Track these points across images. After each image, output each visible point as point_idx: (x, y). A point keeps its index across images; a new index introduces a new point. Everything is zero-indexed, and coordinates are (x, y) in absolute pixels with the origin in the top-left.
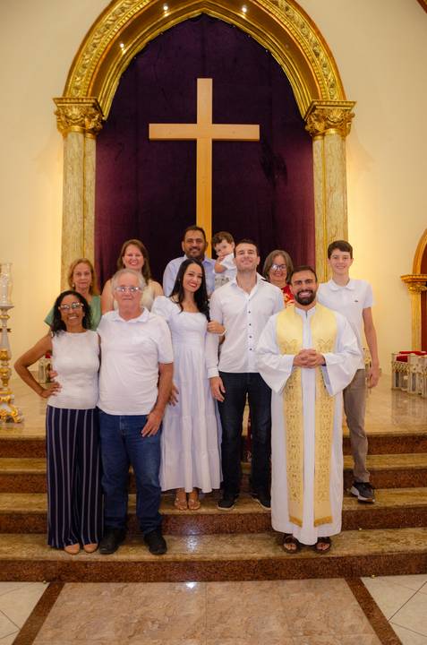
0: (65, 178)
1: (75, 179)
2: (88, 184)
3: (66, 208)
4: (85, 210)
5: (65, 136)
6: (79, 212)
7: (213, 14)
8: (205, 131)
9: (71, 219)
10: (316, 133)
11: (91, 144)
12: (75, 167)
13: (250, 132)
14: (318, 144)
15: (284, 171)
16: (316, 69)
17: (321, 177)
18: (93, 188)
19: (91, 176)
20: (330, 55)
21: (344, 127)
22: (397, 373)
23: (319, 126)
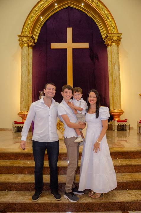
0: (22, 62)
1: (25, 62)
2: (30, 64)
3: (22, 72)
4: (29, 73)
5: (22, 48)
6: (26, 73)
7: (72, 6)
8: (70, 45)
9: (24, 76)
10: (108, 45)
11: (31, 50)
12: (25, 58)
13: (86, 45)
14: (109, 48)
15: (98, 58)
16: (108, 23)
17: (111, 60)
18: (31, 65)
19: (31, 61)
20: (113, 18)
21: (118, 42)
22: (139, 128)
23: (109, 42)
